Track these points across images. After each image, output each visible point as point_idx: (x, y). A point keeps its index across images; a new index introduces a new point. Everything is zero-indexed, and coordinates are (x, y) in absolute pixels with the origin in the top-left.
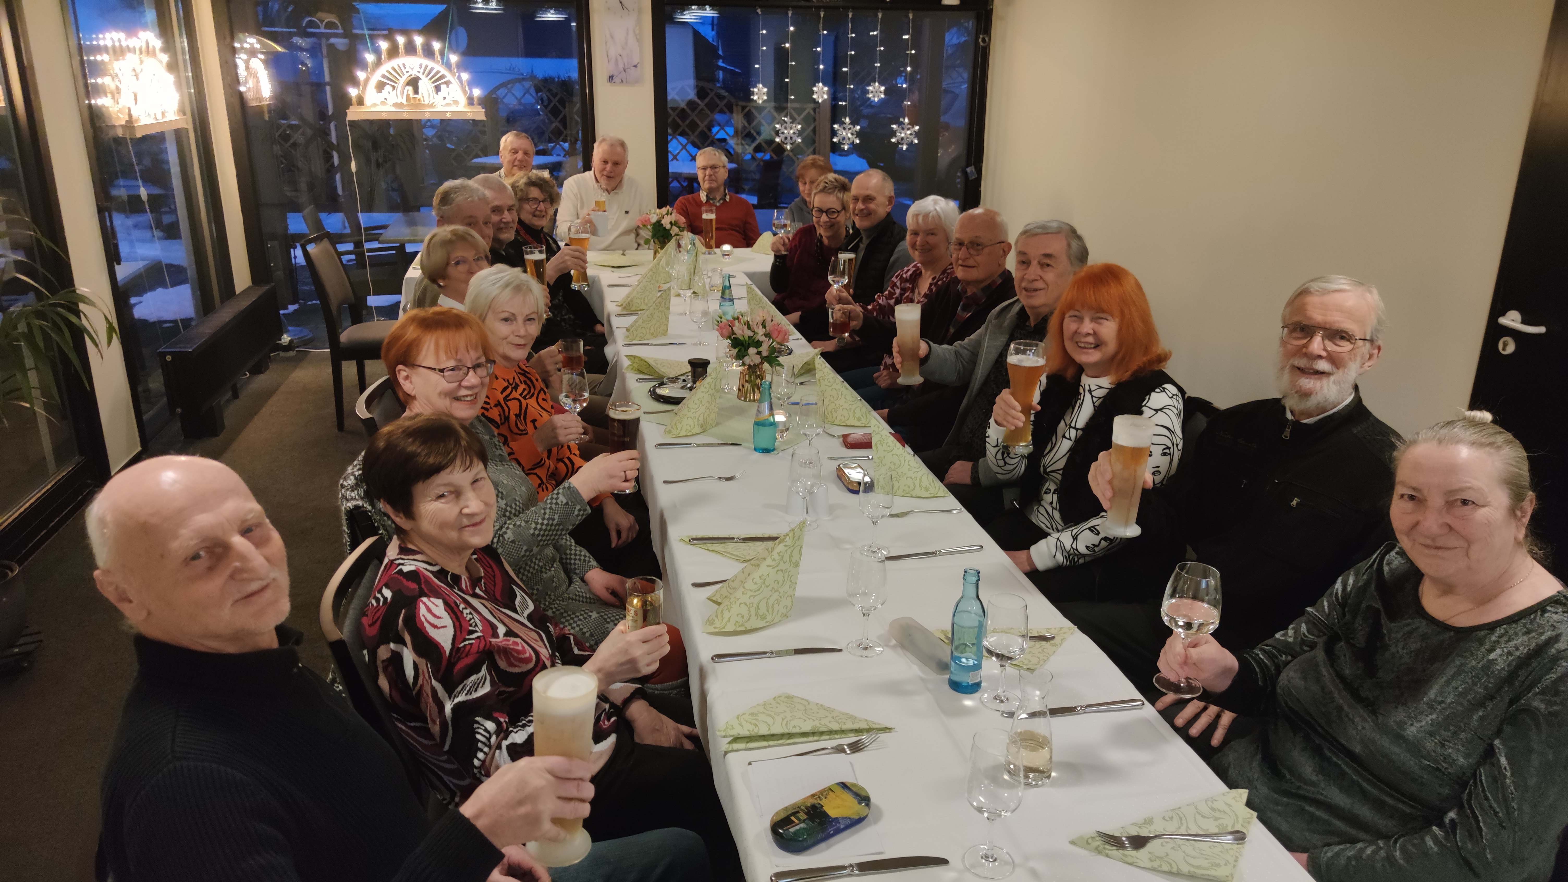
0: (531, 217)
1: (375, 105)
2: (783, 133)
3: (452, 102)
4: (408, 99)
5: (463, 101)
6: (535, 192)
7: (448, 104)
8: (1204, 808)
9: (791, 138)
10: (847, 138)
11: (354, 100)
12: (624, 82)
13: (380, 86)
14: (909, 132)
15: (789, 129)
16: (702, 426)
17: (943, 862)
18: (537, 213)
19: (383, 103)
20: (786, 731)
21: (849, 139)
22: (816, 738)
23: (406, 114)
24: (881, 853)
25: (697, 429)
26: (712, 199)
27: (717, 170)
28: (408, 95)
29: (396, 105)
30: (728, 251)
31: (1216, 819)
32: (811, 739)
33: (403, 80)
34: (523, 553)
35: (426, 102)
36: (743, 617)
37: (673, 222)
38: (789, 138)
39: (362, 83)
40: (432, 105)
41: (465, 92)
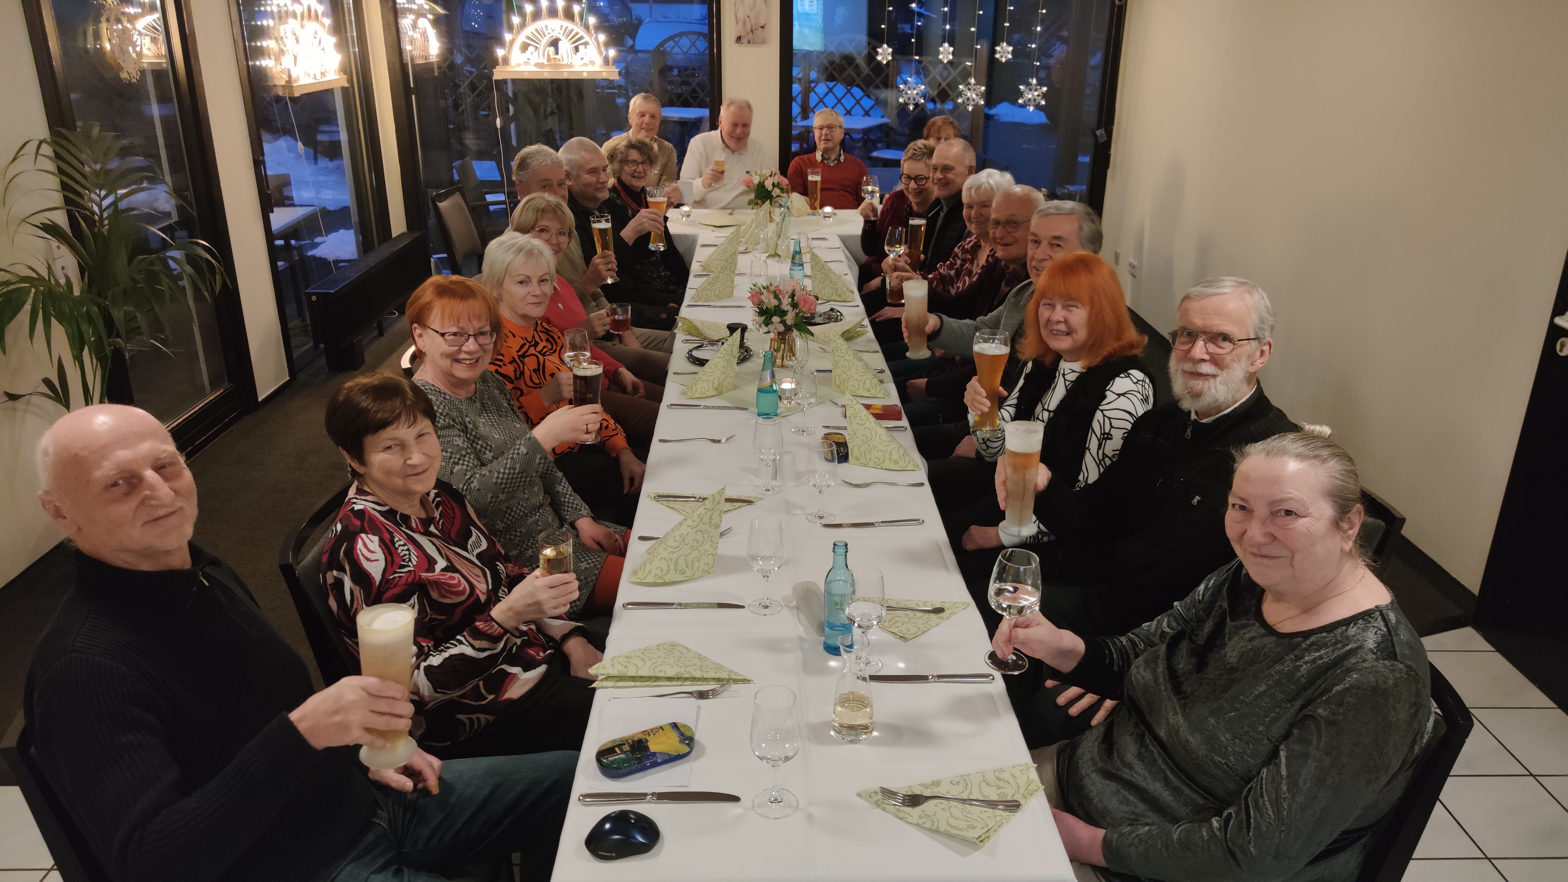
0: (630, 178)
1: (519, 65)
2: (907, 94)
3: (588, 62)
4: (549, 59)
5: (599, 61)
6: (634, 155)
7: (585, 65)
8: (991, 778)
9: (914, 99)
10: (971, 99)
11: (500, 60)
12: (751, 41)
13: (525, 47)
14: (1036, 93)
15: (912, 89)
16: (717, 389)
17: (736, 799)
18: (636, 174)
19: (526, 63)
20: (652, 674)
21: (974, 100)
22: (679, 683)
23: (547, 73)
24: (686, 786)
25: (712, 392)
26: (826, 159)
27: (834, 129)
28: (549, 55)
29: (537, 65)
30: (829, 213)
31: (999, 788)
32: (674, 683)
33: (545, 41)
34: (489, 500)
35: (565, 63)
36: (662, 570)
37: (776, 183)
38: (912, 99)
39: (508, 44)
40: (570, 66)
41: (601, 53)
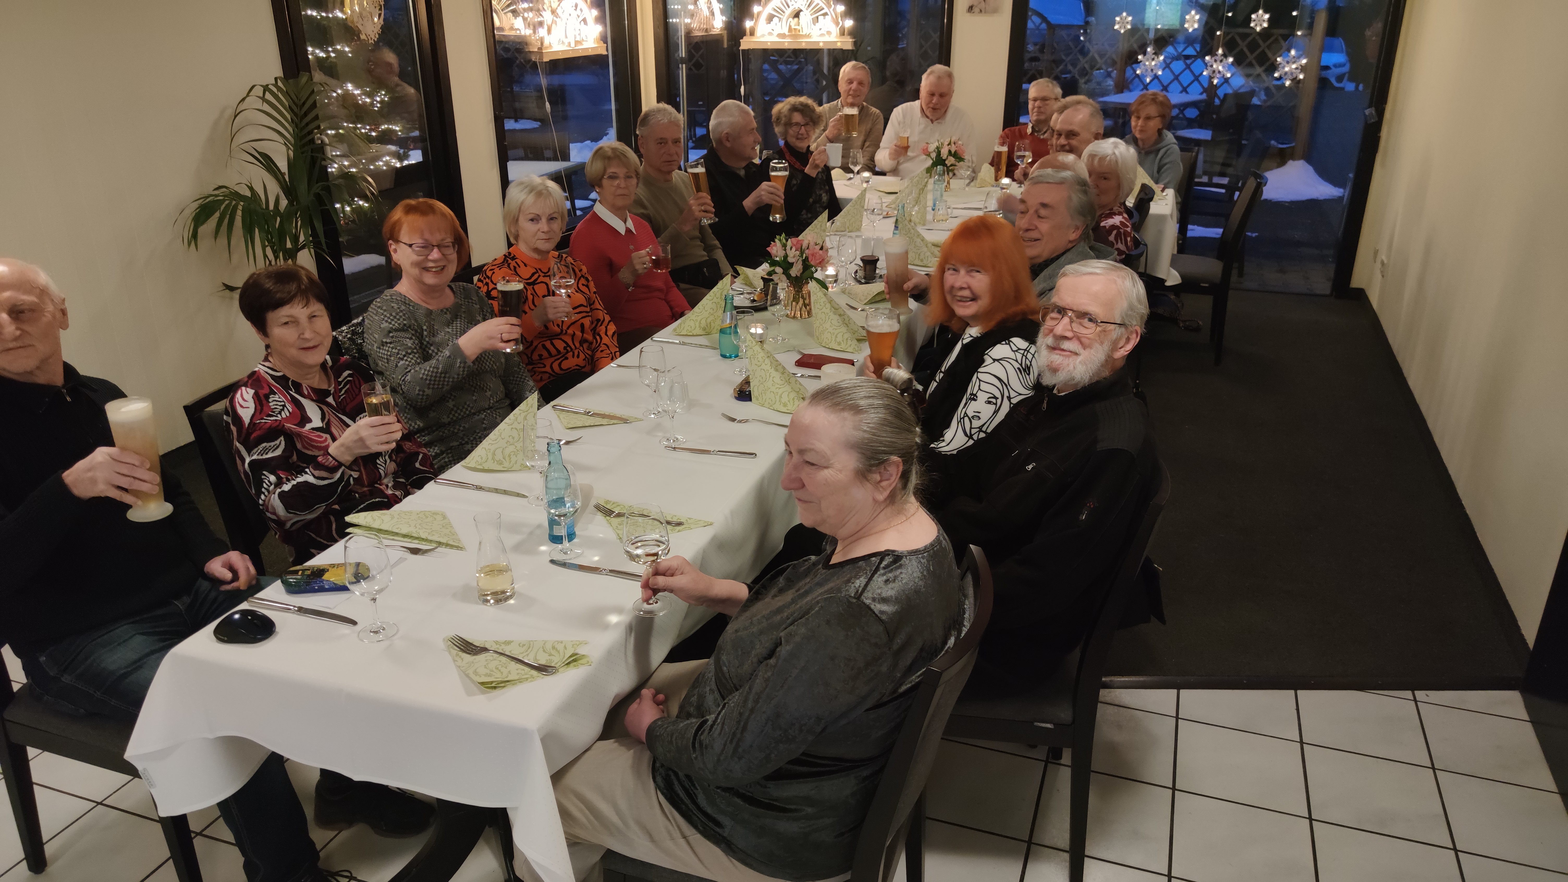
0: (794, 140)
1: (763, 36)
2: (1145, 65)
3: (825, 33)
4: (790, 29)
5: (835, 31)
6: (797, 117)
7: (822, 35)
9: (1153, 72)
10: (1217, 72)
11: (748, 31)
12: (983, 10)
13: (770, 18)
14: (1294, 66)
15: (1153, 61)
17: (354, 623)
18: (800, 136)
19: (770, 34)
21: (1219, 72)
23: (787, 43)
26: (1037, 132)
27: (1047, 102)
28: (790, 26)
29: (780, 35)
33: (788, 12)
35: (804, 33)
38: (1150, 70)
39: (755, 16)
40: (809, 36)
41: (837, 24)
